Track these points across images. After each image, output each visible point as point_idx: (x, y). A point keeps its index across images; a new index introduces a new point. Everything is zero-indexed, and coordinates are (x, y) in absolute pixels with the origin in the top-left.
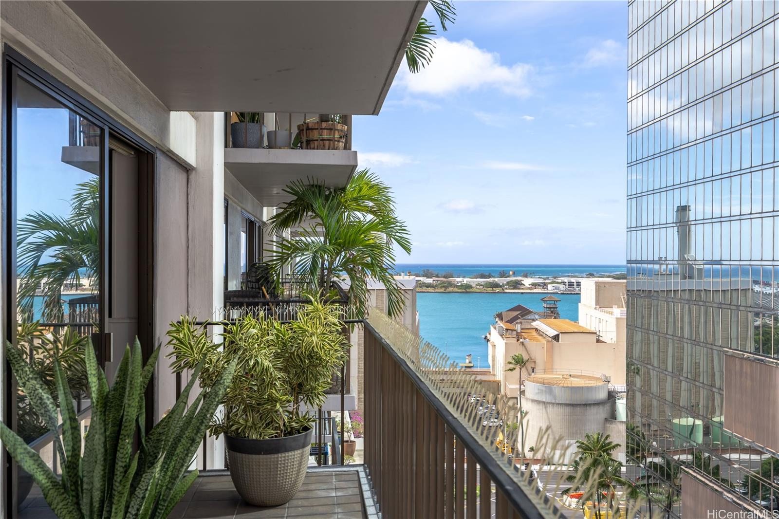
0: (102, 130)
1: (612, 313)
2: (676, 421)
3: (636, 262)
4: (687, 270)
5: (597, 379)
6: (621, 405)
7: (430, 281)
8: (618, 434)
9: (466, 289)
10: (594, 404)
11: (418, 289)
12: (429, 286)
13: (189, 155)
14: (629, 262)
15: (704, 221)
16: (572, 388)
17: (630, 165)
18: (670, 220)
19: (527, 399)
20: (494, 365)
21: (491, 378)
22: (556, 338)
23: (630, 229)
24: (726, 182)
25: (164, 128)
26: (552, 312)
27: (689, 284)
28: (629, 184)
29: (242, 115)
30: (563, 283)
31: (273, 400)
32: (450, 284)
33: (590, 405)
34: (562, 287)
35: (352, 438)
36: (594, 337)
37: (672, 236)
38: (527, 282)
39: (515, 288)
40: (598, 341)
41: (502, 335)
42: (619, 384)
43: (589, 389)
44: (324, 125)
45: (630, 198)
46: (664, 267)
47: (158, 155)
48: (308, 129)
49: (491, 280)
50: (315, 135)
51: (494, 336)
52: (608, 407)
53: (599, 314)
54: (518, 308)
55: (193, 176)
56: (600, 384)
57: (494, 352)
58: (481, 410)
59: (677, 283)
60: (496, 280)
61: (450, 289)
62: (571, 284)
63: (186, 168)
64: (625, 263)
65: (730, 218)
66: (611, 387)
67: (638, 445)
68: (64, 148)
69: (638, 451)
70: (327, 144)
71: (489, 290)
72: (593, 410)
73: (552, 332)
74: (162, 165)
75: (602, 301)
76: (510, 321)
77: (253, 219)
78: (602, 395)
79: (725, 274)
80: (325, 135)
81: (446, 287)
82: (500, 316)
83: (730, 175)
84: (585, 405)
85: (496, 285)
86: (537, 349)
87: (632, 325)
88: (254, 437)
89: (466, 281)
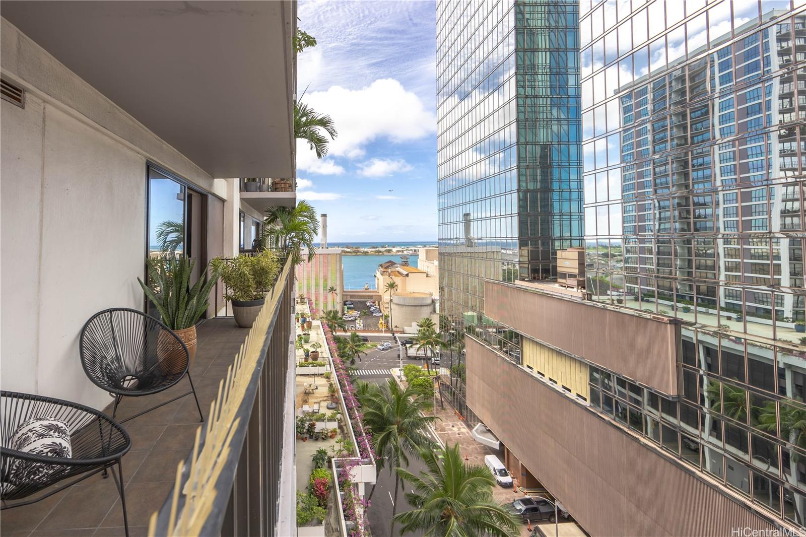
0: (185, 187)
1: (433, 263)
2: (466, 314)
3: (443, 239)
4: (469, 242)
5: (427, 294)
6: (437, 305)
7: (349, 250)
8: (436, 319)
9: (366, 253)
10: (425, 305)
11: (343, 254)
12: (349, 252)
13: (224, 195)
14: (439, 239)
15: (477, 220)
16: (414, 298)
17: (439, 195)
18: (461, 220)
19: (394, 303)
20: (378, 288)
21: (377, 294)
22: (407, 275)
23: (439, 225)
24: (483, 202)
25: (211, 185)
26: (405, 264)
27: (469, 249)
28: (439, 203)
29: (249, 179)
30: (412, 250)
31: (249, 286)
32: (358, 251)
33: (423, 306)
34: (411, 252)
35: (311, 320)
36: (425, 275)
37: (461, 226)
38: (394, 250)
39: (389, 252)
40: (427, 276)
41: (382, 274)
42: (436, 296)
43: (423, 298)
44: (282, 182)
45: (439, 210)
46: (459, 241)
47: (210, 196)
48: (276, 184)
49: (377, 249)
50: (278, 186)
51: (378, 274)
52: (432, 307)
53: (427, 264)
54: (390, 262)
55: (226, 203)
56: (428, 296)
57: (378, 282)
58: (372, 309)
59: (464, 249)
60: (380, 249)
61: (359, 254)
62: (415, 251)
63: (223, 201)
64: (437, 240)
65: (491, 218)
66: (433, 297)
67: (445, 323)
68: (178, 194)
69: (445, 327)
70: (285, 190)
71: (377, 254)
72: (425, 308)
73: (405, 273)
74: (210, 199)
75: (428, 257)
76: (386, 268)
77: (258, 221)
78: (429, 301)
79: (487, 244)
80: (283, 186)
81: (356, 253)
82: (381, 266)
83: (485, 199)
84: (421, 306)
85: (380, 252)
86: (398, 280)
87: (441, 269)
88: (241, 300)
89: (366, 250)
